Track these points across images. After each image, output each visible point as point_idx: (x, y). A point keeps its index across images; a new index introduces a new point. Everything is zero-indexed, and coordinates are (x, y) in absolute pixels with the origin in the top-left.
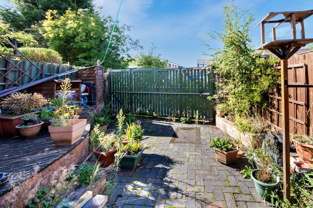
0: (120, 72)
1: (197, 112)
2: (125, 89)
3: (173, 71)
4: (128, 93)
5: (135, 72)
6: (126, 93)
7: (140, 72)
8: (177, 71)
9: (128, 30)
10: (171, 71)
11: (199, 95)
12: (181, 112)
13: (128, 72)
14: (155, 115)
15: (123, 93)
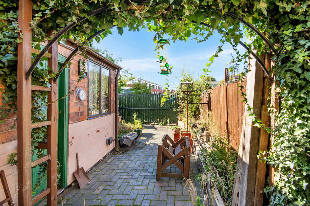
0: (122, 96)
1: (169, 119)
2: (126, 107)
3: (156, 96)
4: (127, 109)
5: (132, 96)
6: (126, 109)
7: (135, 96)
8: (157, 96)
9: (120, 61)
10: (154, 96)
11: (170, 110)
12: (160, 120)
13: (127, 96)
14: (145, 121)
15: (124, 109)
